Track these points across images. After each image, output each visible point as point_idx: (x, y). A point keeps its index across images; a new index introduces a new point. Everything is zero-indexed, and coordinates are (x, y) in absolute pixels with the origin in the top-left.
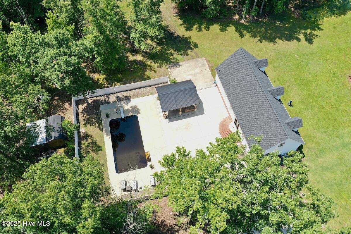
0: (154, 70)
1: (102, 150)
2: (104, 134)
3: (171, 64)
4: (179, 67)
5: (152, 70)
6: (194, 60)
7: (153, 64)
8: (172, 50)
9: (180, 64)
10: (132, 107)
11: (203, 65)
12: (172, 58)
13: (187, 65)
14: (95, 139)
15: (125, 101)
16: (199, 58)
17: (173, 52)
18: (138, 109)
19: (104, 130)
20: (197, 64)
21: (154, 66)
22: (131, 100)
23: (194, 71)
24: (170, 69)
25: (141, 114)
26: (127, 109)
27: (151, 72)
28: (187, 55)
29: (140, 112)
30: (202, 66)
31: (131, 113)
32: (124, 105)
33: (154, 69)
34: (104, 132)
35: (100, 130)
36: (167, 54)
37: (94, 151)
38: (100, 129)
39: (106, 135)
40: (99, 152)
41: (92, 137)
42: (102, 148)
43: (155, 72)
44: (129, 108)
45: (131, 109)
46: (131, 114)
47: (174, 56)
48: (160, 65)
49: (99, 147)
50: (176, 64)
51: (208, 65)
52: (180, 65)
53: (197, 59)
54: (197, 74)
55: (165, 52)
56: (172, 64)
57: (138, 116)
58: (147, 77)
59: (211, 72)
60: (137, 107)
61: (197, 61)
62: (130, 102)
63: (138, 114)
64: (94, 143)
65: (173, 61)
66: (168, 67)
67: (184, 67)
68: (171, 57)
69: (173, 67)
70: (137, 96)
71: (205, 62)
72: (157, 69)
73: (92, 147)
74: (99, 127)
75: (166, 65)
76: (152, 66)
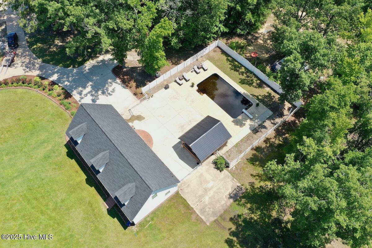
0: (255, 176)
1: (239, 82)
2: (247, 93)
3: (242, 193)
4: (230, 195)
5: (257, 176)
6: (219, 215)
7: (262, 184)
8: (256, 218)
9: (231, 200)
10: (244, 124)
11: (203, 210)
12: (247, 205)
13: (223, 202)
14: (252, 87)
15: (256, 127)
16: (215, 221)
17: (253, 216)
18: (237, 125)
19: (251, 96)
20: (211, 210)
21: (260, 182)
22: (251, 130)
23: (210, 196)
24: (238, 186)
25: (231, 122)
26: (247, 121)
27: (256, 173)
28: (231, 219)
29: (233, 123)
30: (204, 208)
31: (241, 119)
32: (253, 123)
33: (255, 178)
34: (250, 95)
35: (254, 94)
36: (258, 208)
37: (245, 80)
38: (255, 96)
39: (246, 93)
40: (240, 81)
41: (255, 87)
42: (240, 84)
43: (252, 175)
44: (245, 122)
45: (244, 122)
46: (240, 117)
47: (246, 209)
48: (253, 187)
49: (243, 83)
50: (236, 197)
51: (198, 215)
52: (231, 197)
53: (216, 218)
54: (203, 193)
55: (262, 210)
56: (241, 195)
57: (232, 119)
58: (256, 164)
59: (189, 205)
60: (239, 126)
61: (214, 214)
62: (250, 129)
63: (234, 120)
64: (250, 84)
65: (243, 200)
66: (243, 188)
67: (224, 197)
68: (249, 205)
69: (238, 191)
70: (248, 136)
71: (203, 217)
72: (252, 180)
73: (248, 81)
74: (257, 97)
75: (247, 189)
76: (262, 180)
